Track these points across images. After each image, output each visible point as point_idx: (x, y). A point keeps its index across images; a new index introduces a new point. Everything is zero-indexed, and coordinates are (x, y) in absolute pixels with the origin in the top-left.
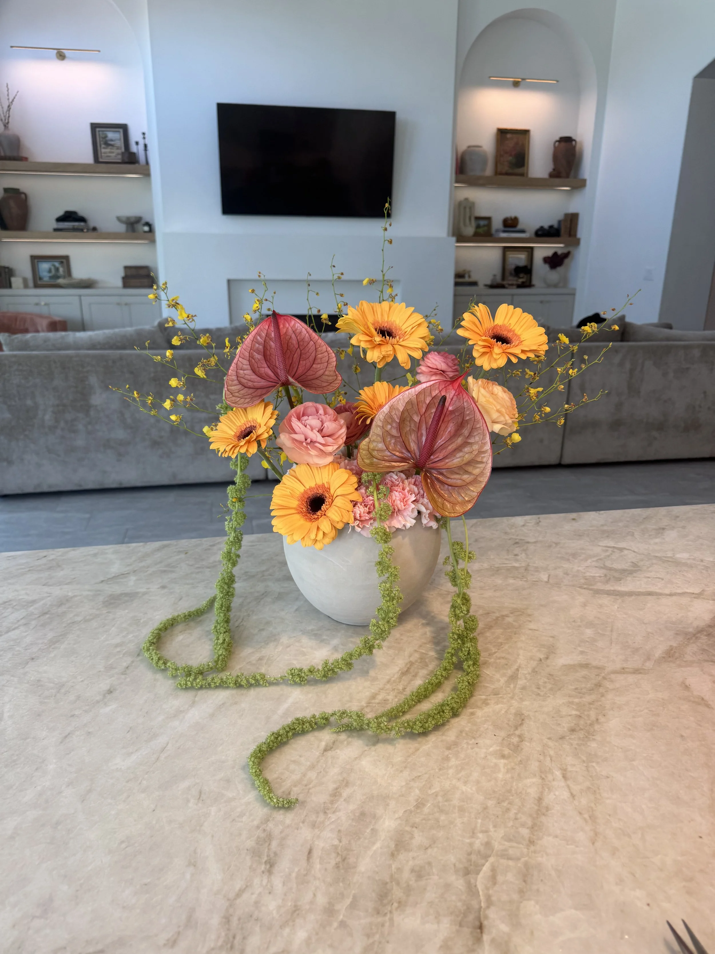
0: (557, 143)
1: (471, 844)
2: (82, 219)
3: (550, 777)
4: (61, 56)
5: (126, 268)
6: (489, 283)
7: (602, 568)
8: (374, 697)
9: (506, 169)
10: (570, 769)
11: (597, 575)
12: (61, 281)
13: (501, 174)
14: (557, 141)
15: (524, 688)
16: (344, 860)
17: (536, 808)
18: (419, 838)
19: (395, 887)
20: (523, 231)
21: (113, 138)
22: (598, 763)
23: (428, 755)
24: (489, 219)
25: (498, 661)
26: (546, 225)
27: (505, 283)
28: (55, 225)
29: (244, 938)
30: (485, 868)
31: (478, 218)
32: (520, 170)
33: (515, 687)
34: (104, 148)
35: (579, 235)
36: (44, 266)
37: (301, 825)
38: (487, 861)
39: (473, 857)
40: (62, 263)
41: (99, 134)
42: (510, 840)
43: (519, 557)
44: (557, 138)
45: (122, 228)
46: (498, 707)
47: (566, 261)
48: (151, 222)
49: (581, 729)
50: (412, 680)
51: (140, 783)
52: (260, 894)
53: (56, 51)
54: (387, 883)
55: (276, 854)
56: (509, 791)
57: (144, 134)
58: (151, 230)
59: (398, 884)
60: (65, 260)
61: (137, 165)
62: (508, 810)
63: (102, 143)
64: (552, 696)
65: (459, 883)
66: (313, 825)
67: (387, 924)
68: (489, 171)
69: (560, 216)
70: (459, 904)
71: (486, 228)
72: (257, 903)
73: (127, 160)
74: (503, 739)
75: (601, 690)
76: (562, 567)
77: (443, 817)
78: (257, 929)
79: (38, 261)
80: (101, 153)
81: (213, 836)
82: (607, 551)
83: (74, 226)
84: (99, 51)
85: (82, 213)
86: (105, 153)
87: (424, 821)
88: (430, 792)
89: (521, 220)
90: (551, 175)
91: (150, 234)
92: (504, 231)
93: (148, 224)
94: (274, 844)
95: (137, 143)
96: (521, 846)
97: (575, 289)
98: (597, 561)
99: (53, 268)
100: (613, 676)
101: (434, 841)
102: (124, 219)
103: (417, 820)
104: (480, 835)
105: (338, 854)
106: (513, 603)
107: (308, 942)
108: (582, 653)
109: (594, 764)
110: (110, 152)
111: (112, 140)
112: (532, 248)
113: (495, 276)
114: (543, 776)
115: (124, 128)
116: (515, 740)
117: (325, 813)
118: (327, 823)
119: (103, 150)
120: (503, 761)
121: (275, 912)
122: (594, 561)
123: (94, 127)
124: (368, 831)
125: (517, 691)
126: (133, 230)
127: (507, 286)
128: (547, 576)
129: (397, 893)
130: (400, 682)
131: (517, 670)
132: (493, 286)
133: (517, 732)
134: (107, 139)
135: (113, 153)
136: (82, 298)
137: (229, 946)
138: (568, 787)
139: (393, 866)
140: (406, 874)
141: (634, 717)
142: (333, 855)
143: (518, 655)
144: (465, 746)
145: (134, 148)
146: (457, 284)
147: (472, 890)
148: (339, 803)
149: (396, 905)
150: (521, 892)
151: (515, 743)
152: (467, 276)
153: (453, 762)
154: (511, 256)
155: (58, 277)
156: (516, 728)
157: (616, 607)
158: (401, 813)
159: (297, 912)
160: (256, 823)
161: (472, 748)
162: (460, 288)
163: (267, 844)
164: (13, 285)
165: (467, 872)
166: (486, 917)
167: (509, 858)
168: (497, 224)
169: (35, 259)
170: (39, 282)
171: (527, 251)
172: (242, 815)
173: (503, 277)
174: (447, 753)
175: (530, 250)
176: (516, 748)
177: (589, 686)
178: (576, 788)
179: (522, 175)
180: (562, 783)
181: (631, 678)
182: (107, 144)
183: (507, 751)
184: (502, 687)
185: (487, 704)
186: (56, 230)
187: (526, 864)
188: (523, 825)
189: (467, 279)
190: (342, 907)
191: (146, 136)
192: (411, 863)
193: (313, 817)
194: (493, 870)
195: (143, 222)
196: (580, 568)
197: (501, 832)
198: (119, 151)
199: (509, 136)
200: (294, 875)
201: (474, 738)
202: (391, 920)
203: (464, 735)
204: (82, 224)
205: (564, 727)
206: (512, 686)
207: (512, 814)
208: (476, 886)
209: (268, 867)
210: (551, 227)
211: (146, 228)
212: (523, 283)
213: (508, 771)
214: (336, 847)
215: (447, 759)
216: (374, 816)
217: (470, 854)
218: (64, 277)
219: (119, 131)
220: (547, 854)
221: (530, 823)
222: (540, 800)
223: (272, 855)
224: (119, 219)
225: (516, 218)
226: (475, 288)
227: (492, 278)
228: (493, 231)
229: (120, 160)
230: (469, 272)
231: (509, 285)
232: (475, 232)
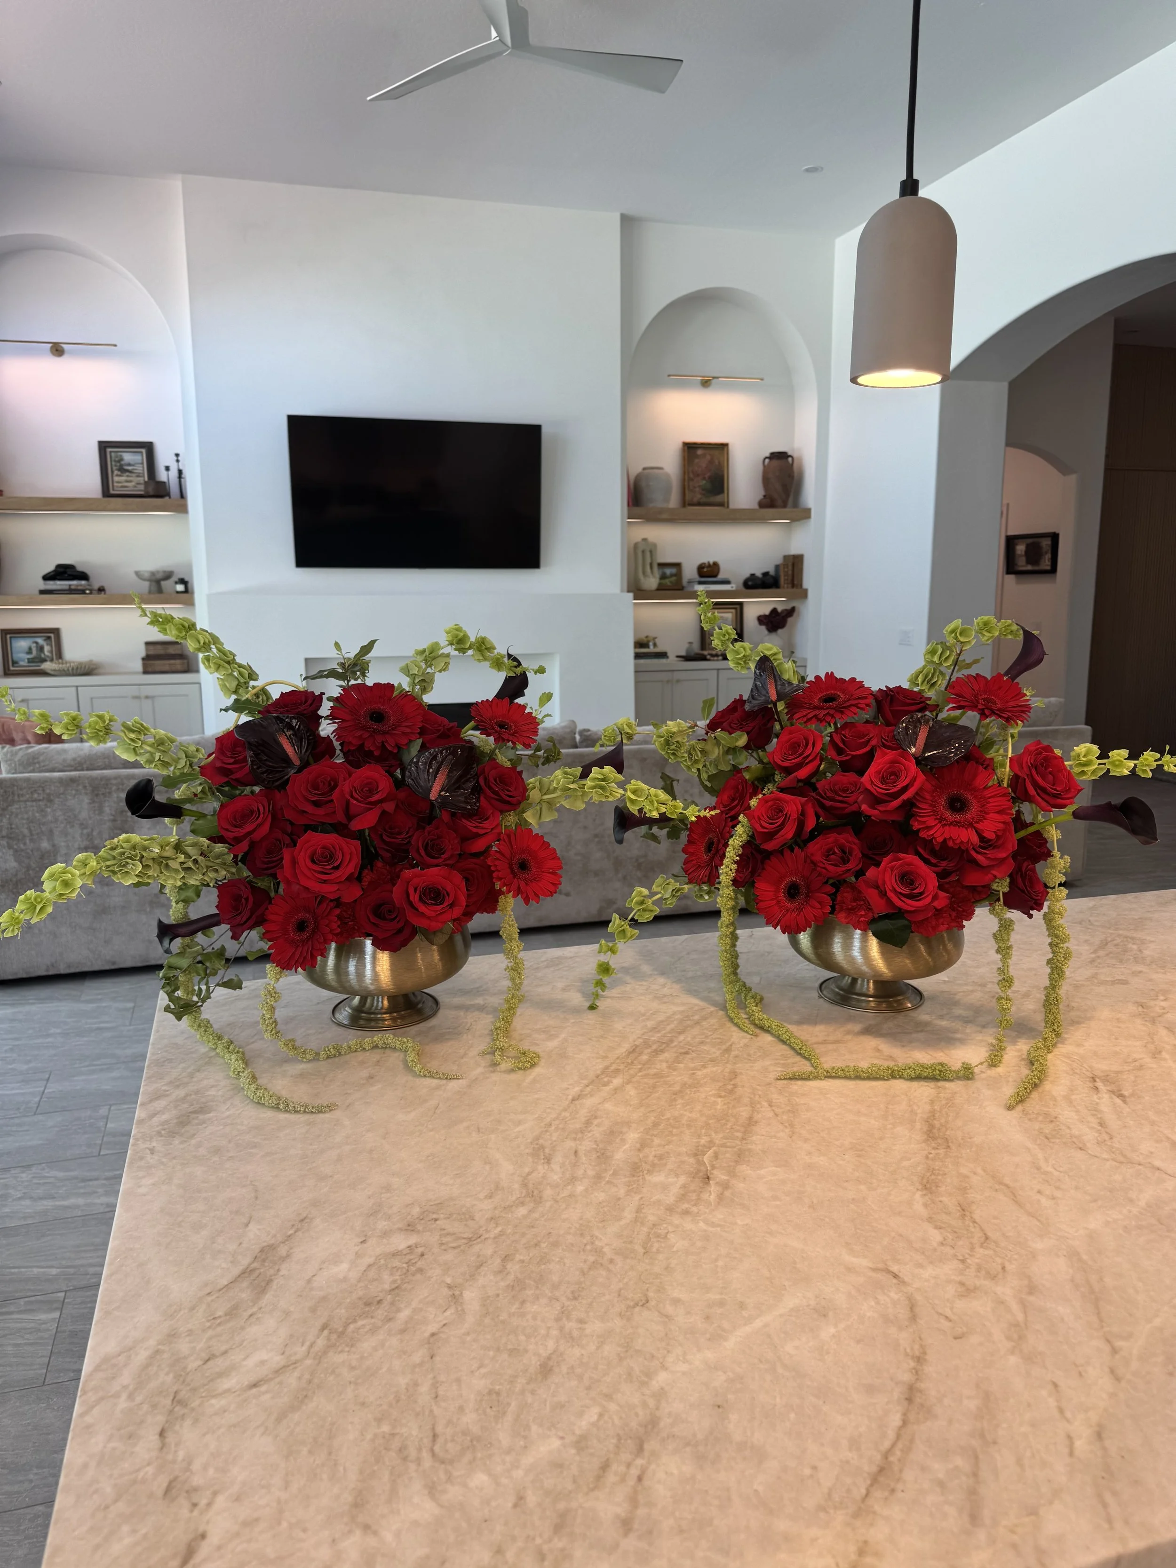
0: (767, 461)
1: (698, 1142)
2: (83, 576)
3: (758, 1106)
4: (57, 350)
5: (148, 644)
6: (683, 653)
8: (607, 1068)
9: (698, 497)
12: (47, 666)
13: (692, 504)
14: (766, 458)
16: (603, 1154)
17: (747, 1122)
18: (657, 1141)
19: (643, 1164)
21: (132, 463)
23: (658, 1098)
24: (678, 565)
26: (759, 574)
27: (706, 653)
28: (42, 585)
30: (709, 1152)
31: (662, 565)
32: (718, 498)
34: (117, 475)
35: (805, 586)
37: (565, 1140)
38: (711, 1149)
39: (701, 1148)
41: (111, 457)
42: (727, 1139)
44: (768, 455)
45: (143, 587)
46: (715, 1069)
47: (790, 620)
48: (186, 579)
51: (426, 1127)
52: (544, 1173)
53: (50, 345)
54: (637, 1163)
55: (549, 1154)
56: (726, 1115)
57: (177, 455)
58: (188, 590)
59: (646, 1162)
60: (53, 635)
61: (167, 498)
62: (725, 1124)
63: (114, 468)
65: (692, 1160)
66: (575, 1139)
68: (674, 501)
69: (779, 561)
70: (692, 1169)
71: (674, 579)
72: (543, 1177)
73: (151, 493)
74: (720, 1087)
77: (675, 1130)
78: (548, 1187)
80: (113, 482)
81: (497, 1149)
83: (70, 585)
84: (115, 345)
85: (80, 568)
86: (119, 481)
87: (660, 1133)
88: (664, 1118)
89: (722, 567)
90: (762, 505)
91: (185, 595)
92: (700, 583)
93: (182, 581)
94: (547, 1151)
95: (167, 468)
96: (736, 1141)
97: (805, 660)
101: (669, 1143)
102: (147, 575)
103: (655, 1133)
104: (704, 1138)
105: (598, 1152)
107: (586, 1190)
110: (127, 481)
111: (129, 465)
112: (741, 604)
113: (690, 643)
114: (753, 1106)
115: (149, 447)
116: (729, 1087)
117: (582, 1133)
118: (585, 1138)
119: (116, 479)
120: (720, 1099)
121: (558, 1180)
123: (104, 447)
124: (618, 1139)
126: (160, 590)
127: (708, 657)
129: (646, 1167)
132: (688, 658)
133: (732, 1083)
134: (123, 463)
135: (130, 481)
136: (81, 689)
139: (641, 1155)
140: (651, 1158)
142: (594, 1152)
144: (688, 1092)
145: (162, 476)
146: (637, 656)
147: (701, 1163)
148: (591, 1127)
149: (645, 1172)
150: (736, 1162)
151: (730, 1089)
152: (651, 644)
153: (680, 1101)
155: (44, 660)
156: (731, 1080)
158: (642, 1129)
159: (575, 1179)
160: (529, 1141)
161: (694, 1093)
162: (642, 661)
163: (541, 1150)
165: (696, 1155)
166: (712, 1174)
167: (727, 1147)
168: (690, 572)
169: (8, 634)
170: (12, 668)
171: (734, 609)
172: (517, 1137)
173: (702, 646)
174: (674, 1096)
175: (738, 606)
176: (731, 1092)
178: (778, 1111)
179: (721, 504)
180: (768, 1109)
181: (830, 1047)
182: (122, 470)
183: (723, 1094)
185: (705, 1067)
186: (42, 592)
187: (740, 1149)
188: (738, 1131)
189: (652, 649)
190: (607, 1174)
191: (180, 458)
192: (653, 1153)
193: (574, 1136)
194: (715, 1153)
195: (175, 578)
197: (721, 1135)
198: (141, 480)
199: (699, 452)
200: (567, 1163)
201: (696, 1088)
202: (644, 1178)
203: (687, 1086)
204: (83, 582)
207: (728, 1126)
208: (703, 1161)
209: (546, 1160)
210: (766, 574)
211: (180, 588)
213: (724, 1104)
214: (595, 1149)
215: (675, 1100)
216: (621, 1132)
217: (697, 1147)
218: (52, 660)
219: (141, 452)
220: (756, 1144)
221: (743, 1129)
222: (750, 1118)
223: (547, 1155)
224: (137, 574)
225: (716, 565)
226: (664, 661)
227: (687, 646)
228: (685, 581)
229: (142, 493)
230: (655, 638)
231: (712, 655)
232: (660, 584)
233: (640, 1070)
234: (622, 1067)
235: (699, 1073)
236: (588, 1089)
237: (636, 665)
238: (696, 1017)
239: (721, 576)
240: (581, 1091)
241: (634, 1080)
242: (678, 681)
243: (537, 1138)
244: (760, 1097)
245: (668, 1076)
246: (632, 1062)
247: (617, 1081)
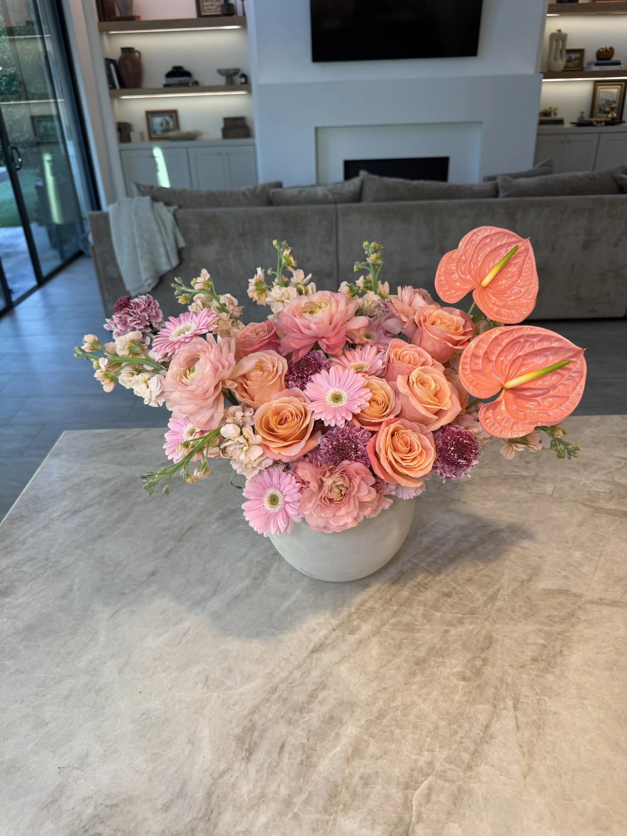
1: (416, 761)
2: (188, 74)
3: (502, 705)
5: (225, 119)
6: (576, 121)
7: (609, 482)
10: (522, 699)
11: (602, 490)
12: (171, 134)
15: (499, 610)
16: (308, 758)
17: (482, 734)
18: (373, 748)
19: (344, 790)
20: (618, 63)
22: (550, 697)
23: (398, 668)
24: (581, 51)
25: (483, 579)
27: (592, 120)
28: (165, 81)
29: (219, 814)
30: (422, 786)
31: (570, 51)
33: (492, 608)
36: (157, 120)
37: (280, 720)
38: (426, 779)
39: (416, 773)
40: (171, 116)
42: (451, 763)
43: (529, 465)
45: (222, 81)
46: (471, 627)
48: (247, 74)
49: (543, 660)
50: (399, 591)
51: (163, 663)
52: (237, 777)
54: (338, 786)
55: (255, 743)
56: (461, 714)
58: (247, 80)
59: (347, 788)
60: (173, 114)
61: (235, 15)
62: (456, 732)
64: (524, 621)
65: (398, 796)
66: (290, 722)
67: (331, 823)
70: (394, 815)
71: (577, 62)
72: (233, 785)
73: (226, 12)
74: (468, 661)
75: (573, 620)
76: (570, 479)
77: (397, 732)
78: (230, 808)
79: (152, 117)
80: (203, 6)
81: (210, 719)
82: (620, 462)
83: (180, 81)
85: (187, 68)
86: (207, 6)
87: (381, 733)
88: (393, 705)
89: (617, 51)
91: (247, 85)
92: (597, 64)
93: (244, 76)
94: (256, 734)
96: (460, 769)
98: (606, 474)
99: (164, 121)
100: (588, 606)
101: (386, 752)
102: (224, 71)
103: (376, 731)
104: (426, 753)
105: (304, 751)
106: (512, 517)
107: (266, 826)
108: (565, 577)
109: (546, 698)
110: (212, 5)
112: (626, 82)
113: (582, 113)
114: (496, 703)
116: (479, 663)
117: (301, 712)
118: (301, 722)
119: (205, 3)
120: (462, 683)
121: (246, 795)
122: (603, 474)
124: (333, 734)
125: (493, 612)
126: (232, 82)
127: (594, 123)
128: (552, 488)
129: (345, 796)
130: (388, 591)
131: (498, 590)
132: (579, 124)
133: (483, 656)
136: (189, 149)
137: (207, 818)
138: (516, 718)
139: (347, 771)
140: (356, 780)
141: (597, 653)
142: (300, 752)
143: (503, 574)
144: (433, 663)
147: (407, 804)
148: (314, 704)
149: (341, 806)
150: (449, 813)
151: (478, 666)
152: (552, 113)
153: (419, 678)
154: (602, 90)
155: (169, 130)
156: (483, 650)
157: (612, 529)
158: (363, 722)
159: (263, 799)
160: (245, 713)
161: (438, 667)
162: (544, 127)
163: (250, 733)
164: (133, 139)
165: (407, 787)
166: (413, 831)
167: (446, 780)
168: (590, 56)
169: (150, 114)
170: (154, 136)
171: (621, 85)
172: (235, 704)
173: (592, 115)
174: (415, 668)
175: (623, 83)
176: (478, 672)
177: (563, 614)
178: (522, 719)
180: (511, 714)
181: (606, 611)
183: (468, 674)
184: (480, 607)
185: (462, 623)
186: (166, 85)
187: (459, 789)
188: (466, 750)
189: (553, 117)
190: (298, 800)
192: (362, 770)
193: (291, 715)
194: (430, 788)
195: (240, 73)
196: (587, 482)
197: (445, 753)
198: (219, 4)
200: (266, 765)
201: (443, 657)
202: (335, 819)
203: (434, 652)
204: (188, 79)
205: (527, 655)
206: (489, 607)
207: (458, 738)
208: (411, 801)
209: (248, 754)
211: (243, 80)
212: (613, 119)
213: (465, 694)
214: (303, 745)
215: (414, 674)
216: (340, 721)
217: (413, 770)
218: (174, 130)
220: (480, 782)
221: (472, 748)
222: (487, 727)
223: (252, 744)
224: (220, 71)
225: (612, 49)
226: (559, 127)
227: (579, 115)
228: (585, 65)
229: (219, 13)
230: (556, 109)
231: (598, 122)
232: (566, 67)
233: (395, 614)
234: (377, 606)
235: (453, 631)
236: (334, 635)
237: (539, 130)
238: (474, 539)
239: (614, 59)
240: (326, 637)
241: (384, 629)
242: (569, 142)
243: (253, 711)
244: (508, 685)
245: (419, 631)
246: (390, 599)
247: (366, 628)
